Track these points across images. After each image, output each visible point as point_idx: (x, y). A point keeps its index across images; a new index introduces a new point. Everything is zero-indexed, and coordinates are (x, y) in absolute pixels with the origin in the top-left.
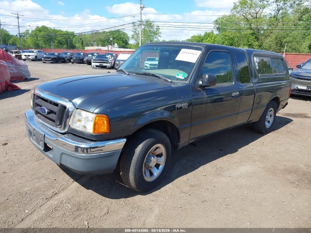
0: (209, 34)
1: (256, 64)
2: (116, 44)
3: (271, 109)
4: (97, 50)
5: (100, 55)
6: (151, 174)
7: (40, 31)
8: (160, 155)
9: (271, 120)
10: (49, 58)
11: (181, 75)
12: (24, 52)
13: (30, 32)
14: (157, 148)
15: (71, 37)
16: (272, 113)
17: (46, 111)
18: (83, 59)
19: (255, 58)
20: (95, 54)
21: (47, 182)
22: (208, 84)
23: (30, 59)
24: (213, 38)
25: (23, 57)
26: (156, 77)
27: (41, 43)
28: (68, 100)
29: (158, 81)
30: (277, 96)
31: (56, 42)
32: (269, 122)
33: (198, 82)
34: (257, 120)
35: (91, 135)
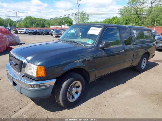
0: (115, 17)
1: (135, 34)
2: (66, 24)
3: (145, 58)
4: (56, 27)
5: (57, 31)
6: (73, 97)
7: (28, 19)
8: (78, 87)
9: (145, 64)
10: (31, 32)
11: (90, 42)
12: (19, 30)
13: (23, 20)
14: (76, 83)
15: (43, 21)
16: (145, 60)
17: (14, 64)
18: (49, 32)
19: (134, 31)
20: (55, 30)
21: (17, 101)
22: (105, 47)
23: (22, 33)
24: (117, 20)
25: (19, 32)
26: (77, 43)
27: (28, 25)
28: (24, 58)
29: (77, 45)
30: (148, 51)
31: (36, 24)
32: (144, 65)
33: (99, 45)
34: (136, 65)
35: (36, 78)
